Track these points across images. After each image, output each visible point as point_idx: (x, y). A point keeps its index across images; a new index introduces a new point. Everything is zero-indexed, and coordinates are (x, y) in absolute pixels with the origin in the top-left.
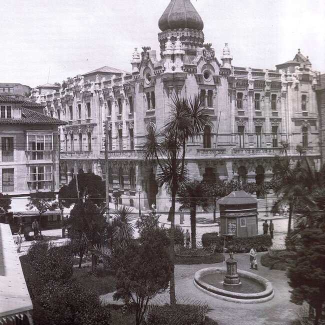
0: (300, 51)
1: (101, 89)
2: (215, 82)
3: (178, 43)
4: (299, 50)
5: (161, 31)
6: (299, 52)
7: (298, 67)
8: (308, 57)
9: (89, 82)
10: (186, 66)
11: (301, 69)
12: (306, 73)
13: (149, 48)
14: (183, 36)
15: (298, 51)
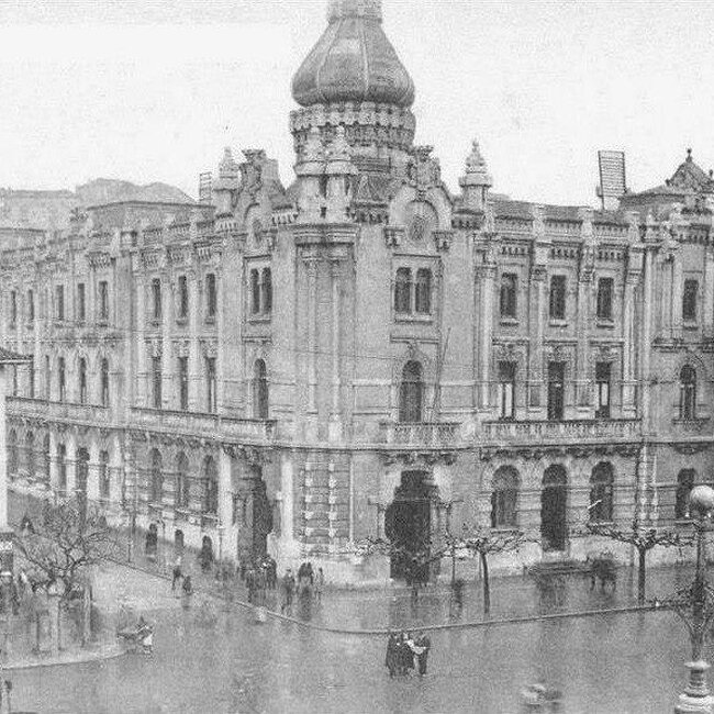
0: (692, 155)
1: (136, 249)
2: (438, 249)
3: (340, 144)
4: (689, 151)
5: (297, 107)
6: (689, 159)
7: (678, 206)
8: (711, 173)
9: (105, 228)
10: (357, 206)
11: (685, 211)
12: (702, 220)
13: (260, 153)
14: (356, 122)
15: (687, 155)
